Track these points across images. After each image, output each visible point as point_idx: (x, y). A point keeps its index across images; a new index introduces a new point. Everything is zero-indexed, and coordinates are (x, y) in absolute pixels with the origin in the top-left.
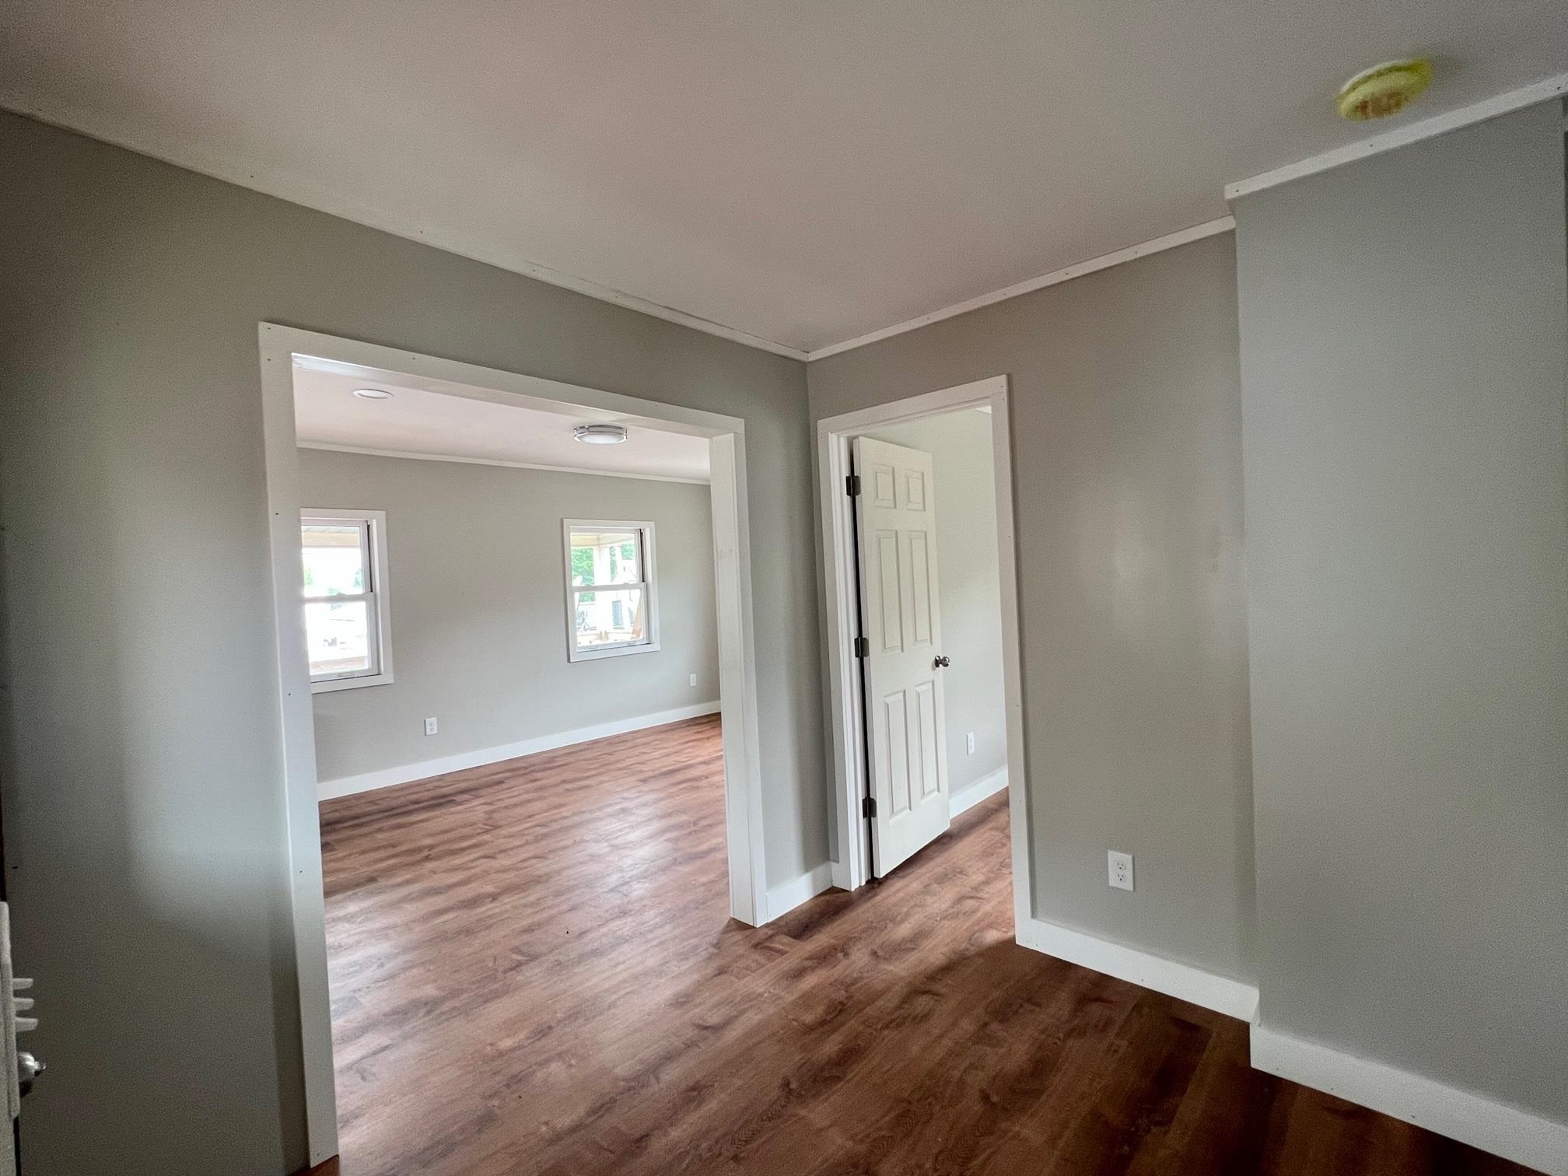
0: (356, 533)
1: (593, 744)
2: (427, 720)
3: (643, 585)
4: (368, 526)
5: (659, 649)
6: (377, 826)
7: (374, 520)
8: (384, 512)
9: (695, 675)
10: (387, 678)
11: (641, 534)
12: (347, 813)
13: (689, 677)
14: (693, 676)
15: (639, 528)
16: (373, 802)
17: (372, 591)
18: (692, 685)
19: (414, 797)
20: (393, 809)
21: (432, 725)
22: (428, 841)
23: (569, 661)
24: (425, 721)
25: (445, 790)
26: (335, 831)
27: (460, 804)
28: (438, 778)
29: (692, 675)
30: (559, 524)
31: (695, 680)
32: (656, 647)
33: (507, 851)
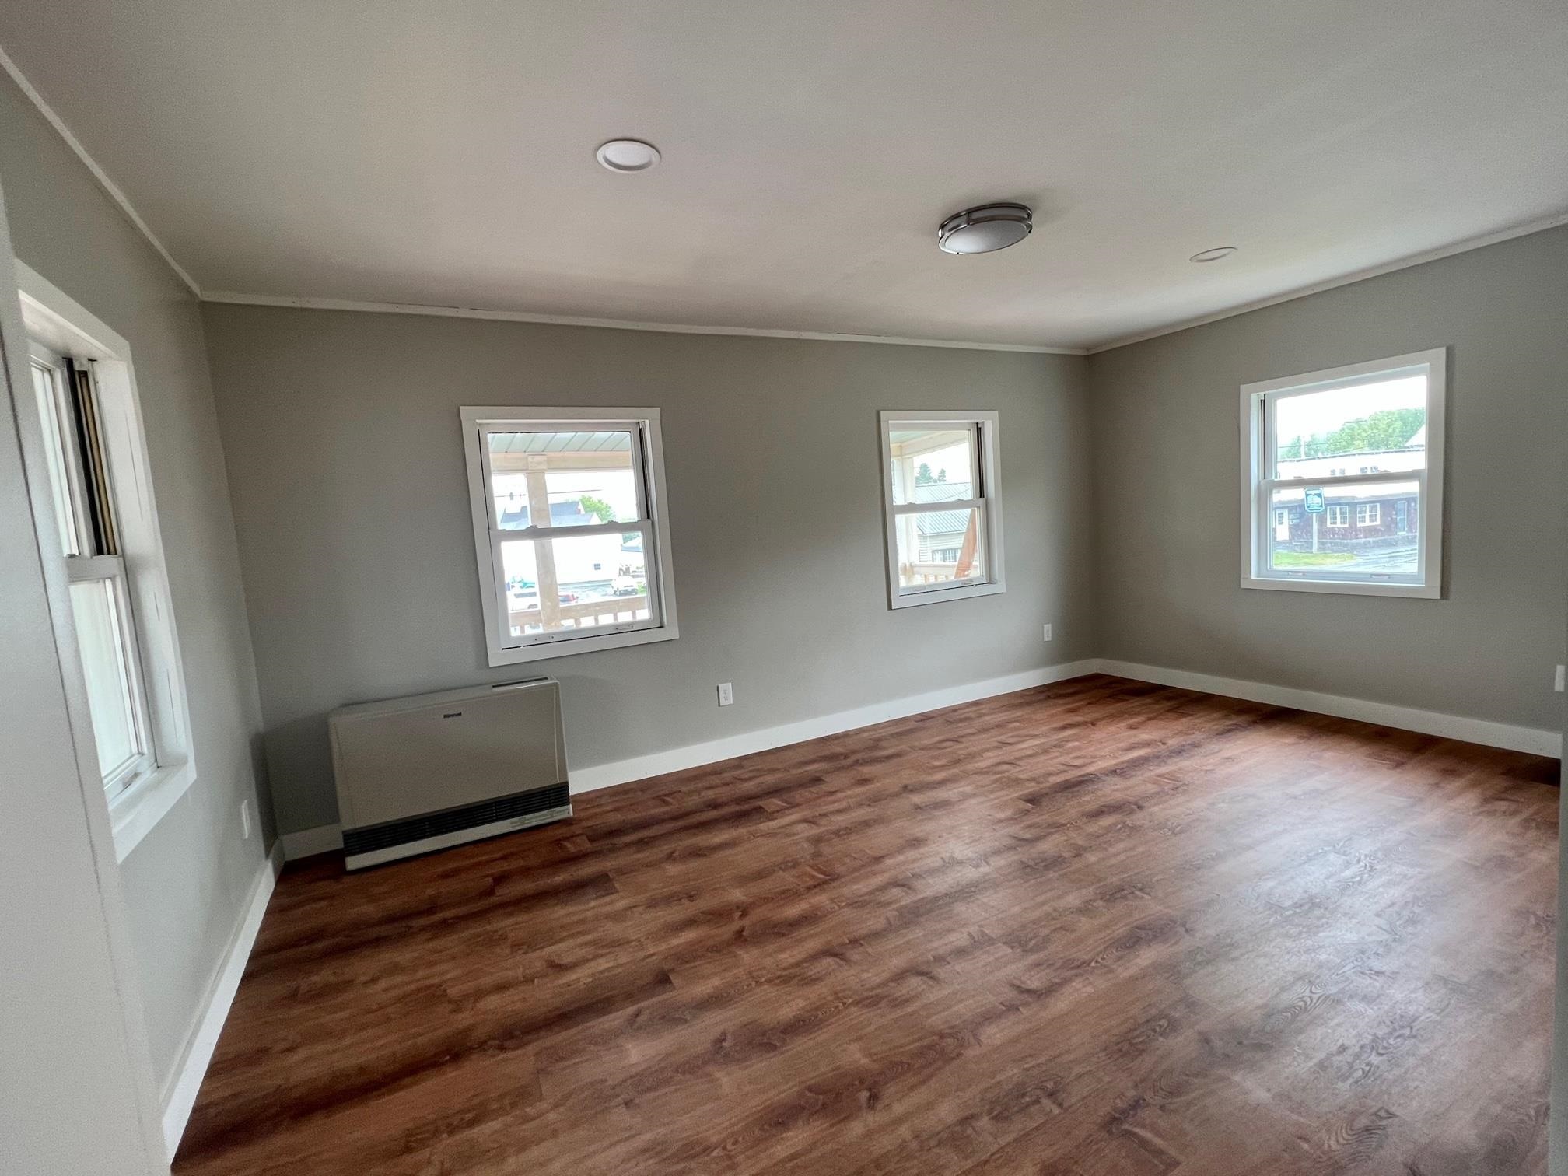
0: (626, 440)
2: (720, 686)
3: (981, 501)
4: (641, 430)
5: (1004, 590)
6: (666, 848)
7: (647, 422)
8: (659, 408)
9: (1050, 625)
10: (672, 632)
11: (979, 430)
12: (632, 816)
13: (1043, 627)
14: (1048, 627)
15: (976, 421)
16: (661, 800)
17: (648, 518)
18: (1046, 639)
19: (711, 794)
20: (687, 814)
21: (727, 692)
22: (737, 895)
23: (890, 607)
24: (718, 687)
25: (749, 787)
26: (614, 849)
27: (771, 816)
28: (736, 762)
29: (1045, 626)
30: (874, 418)
31: (1050, 632)
32: (1000, 587)
33: (862, 945)
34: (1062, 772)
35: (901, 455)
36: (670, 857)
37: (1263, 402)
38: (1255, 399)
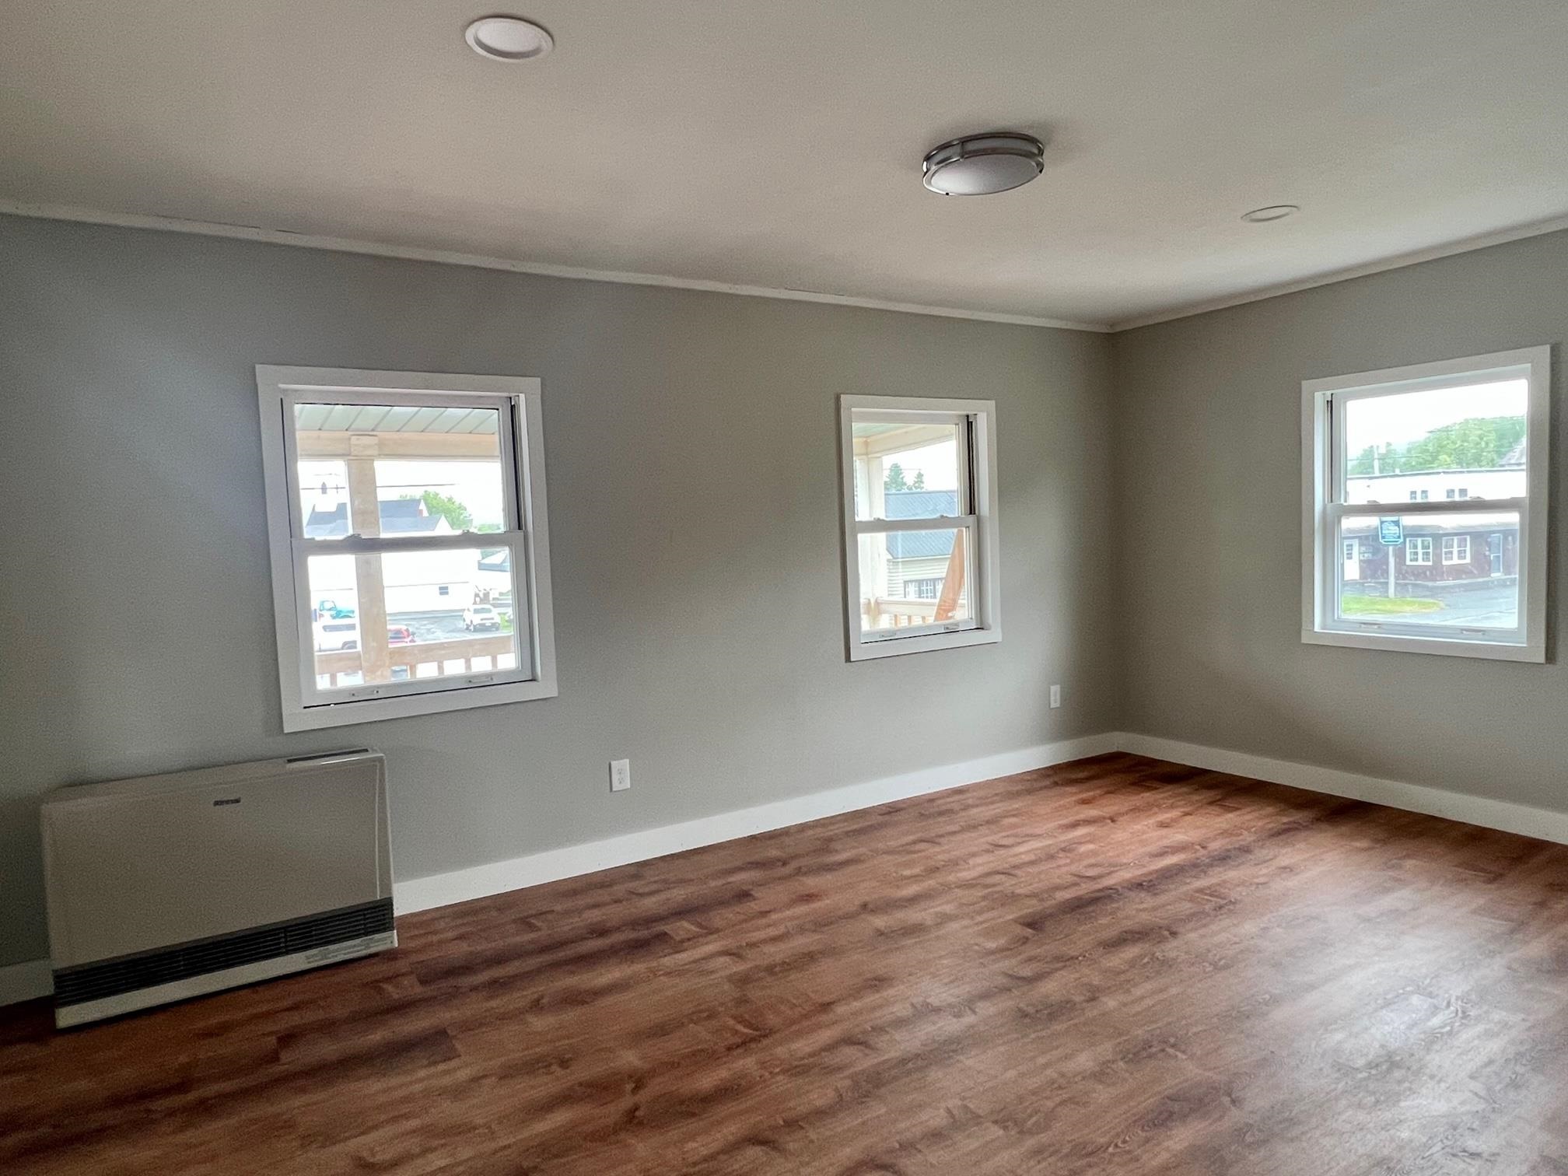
0: (493, 420)
1: (889, 813)
2: (614, 763)
3: (971, 519)
4: (513, 407)
5: (999, 639)
6: (531, 992)
7: (522, 396)
8: (539, 379)
9: (1058, 686)
10: (548, 687)
11: (970, 425)
12: (483, 947)
13: (1049, 689)
14: (1055, 690)
15: (965, 413)
16: (526, 923)
17: (519, 527)
18: (1053, 705)
21: (622, 773)
22: (630, 1059)
23: (848, 659)
24: (610, 765)
25: (650, 905)
26: (454, 995)
27: (679, 947)
28: (633, 870)
29: (1052, 687)
30: (832, 404)
31: (1058, 697)
32: (994, 634)
33: (802, 1128)
34: (1075, 884)
35: (867, 454)
36: (536, 1006)
37: (1330, 403)
38: (1320, 399)
